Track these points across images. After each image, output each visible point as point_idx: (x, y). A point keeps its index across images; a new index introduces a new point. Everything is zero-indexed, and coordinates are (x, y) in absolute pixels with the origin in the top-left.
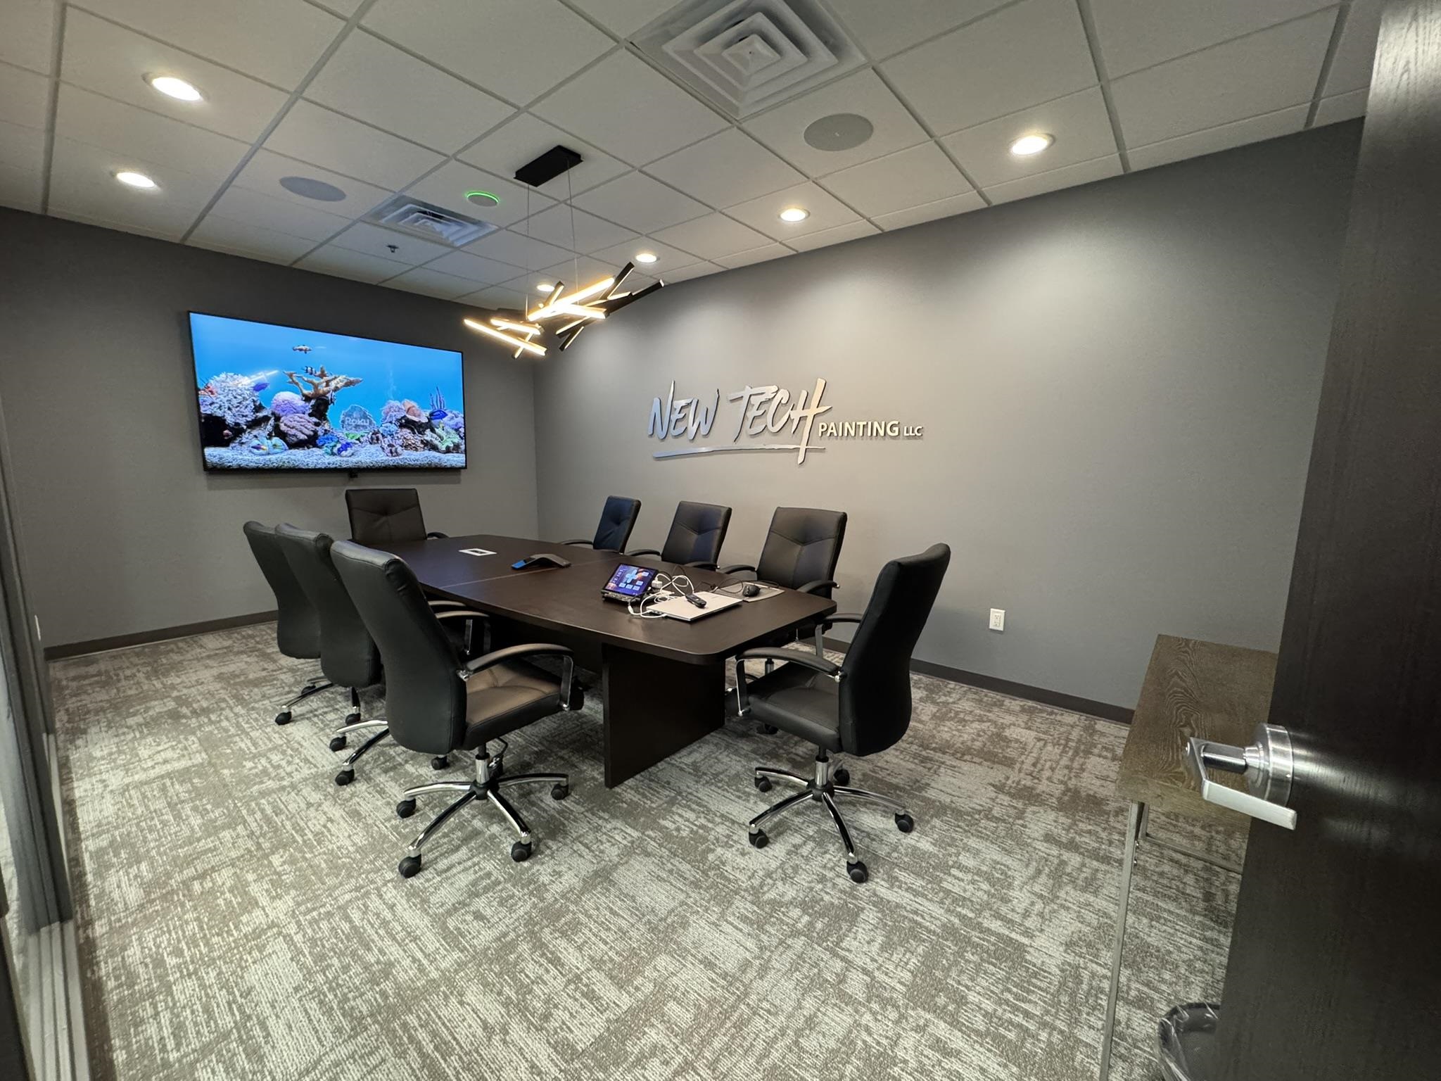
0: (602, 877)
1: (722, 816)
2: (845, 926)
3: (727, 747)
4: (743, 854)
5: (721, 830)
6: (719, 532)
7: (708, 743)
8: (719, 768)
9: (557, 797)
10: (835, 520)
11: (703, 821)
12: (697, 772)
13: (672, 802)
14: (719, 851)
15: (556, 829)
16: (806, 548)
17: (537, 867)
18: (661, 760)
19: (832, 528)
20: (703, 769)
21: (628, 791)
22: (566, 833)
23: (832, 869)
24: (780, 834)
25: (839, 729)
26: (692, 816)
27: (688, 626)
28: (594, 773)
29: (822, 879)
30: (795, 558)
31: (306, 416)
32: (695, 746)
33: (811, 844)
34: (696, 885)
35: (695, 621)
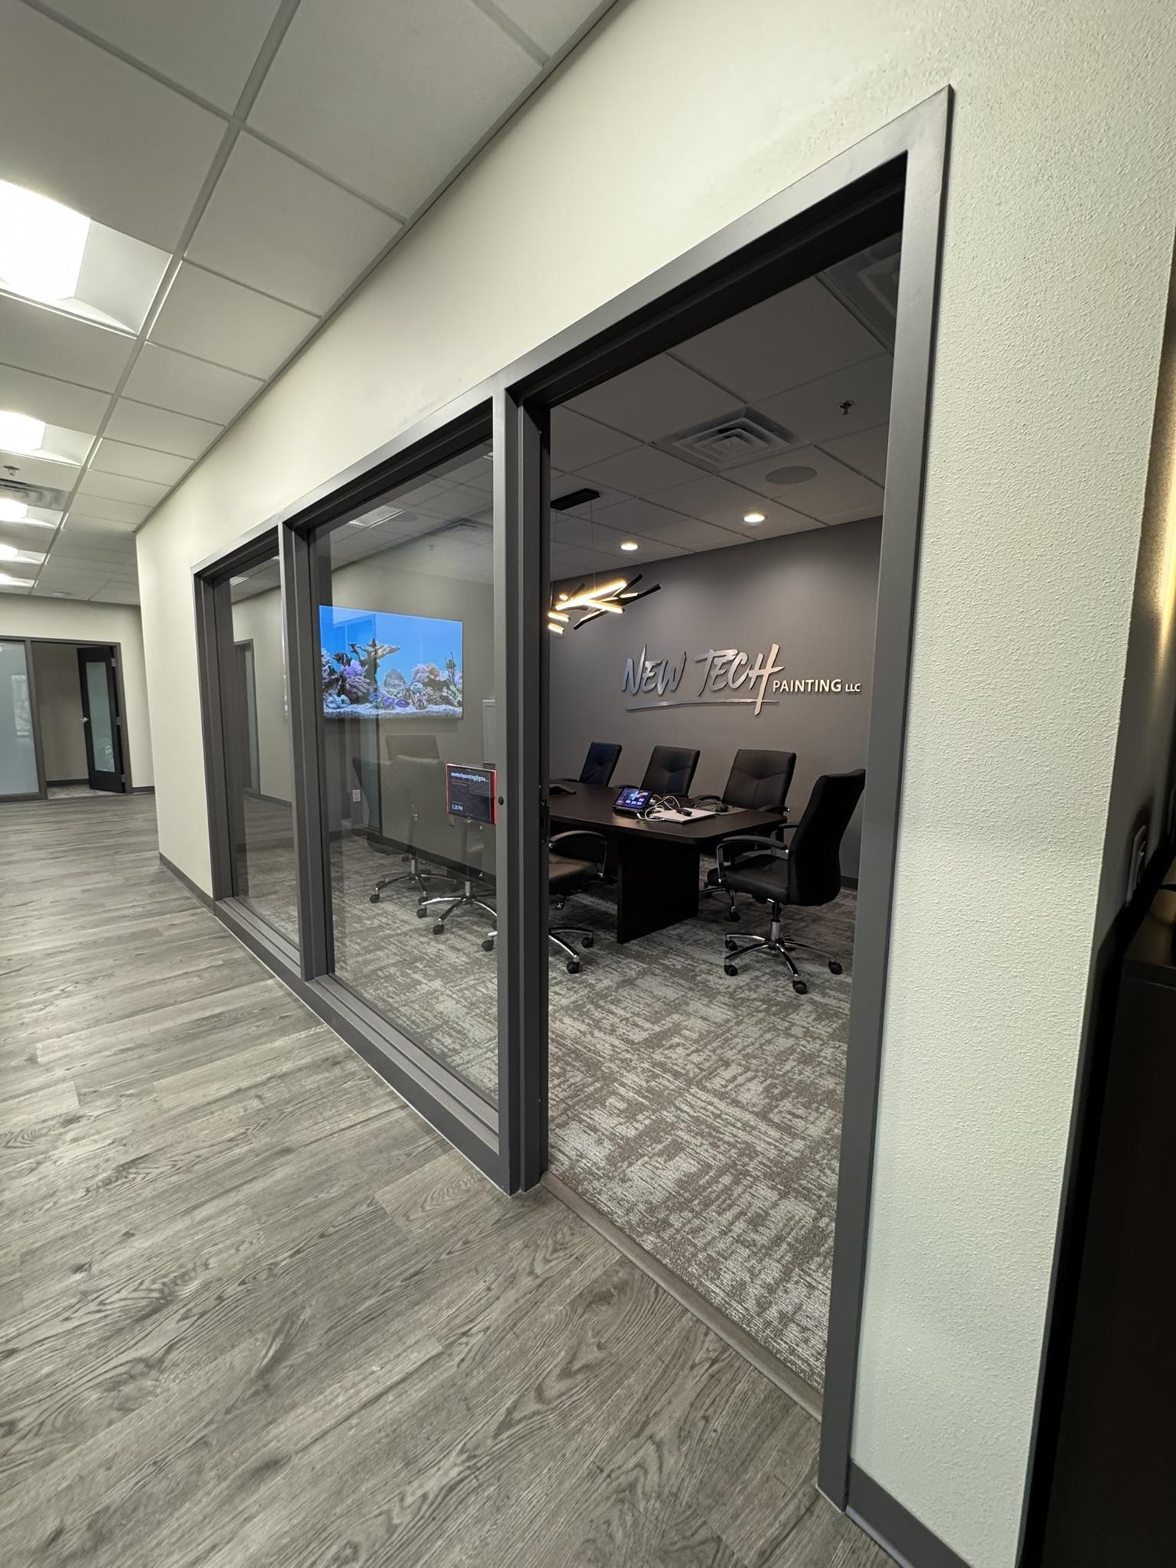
0: (629, 983)
1: (703, 960)
2: (790, 1011)
3: (702, 927)
4: (720, 978)
5: (704, 967)
6: (689, 770)
7: (687, 924)
8: (697, 937)
9: (586, 946)
10: (787, 759)
11: (689, 962)
12: (680, 938)
13: (666, 952)
14: (704, 976)
15: (590, 961)
16: (762, 782)
17: (584, 977)
18: (654, 931)
19: (785, 767)
20: (686, 937)
21: (634, 946)
22: (598, 964)
23: (783, 987)
24: (744, 971)
25: (787, 889)
26: (683, 960)
27: (681, 826)
28: (610, 937)
29: (776, 991)
30: (753, 788)
31: (362, 678)
32: (677, 925)
33: (767, 977)
34: (691, 989)
35: (685, 823)
